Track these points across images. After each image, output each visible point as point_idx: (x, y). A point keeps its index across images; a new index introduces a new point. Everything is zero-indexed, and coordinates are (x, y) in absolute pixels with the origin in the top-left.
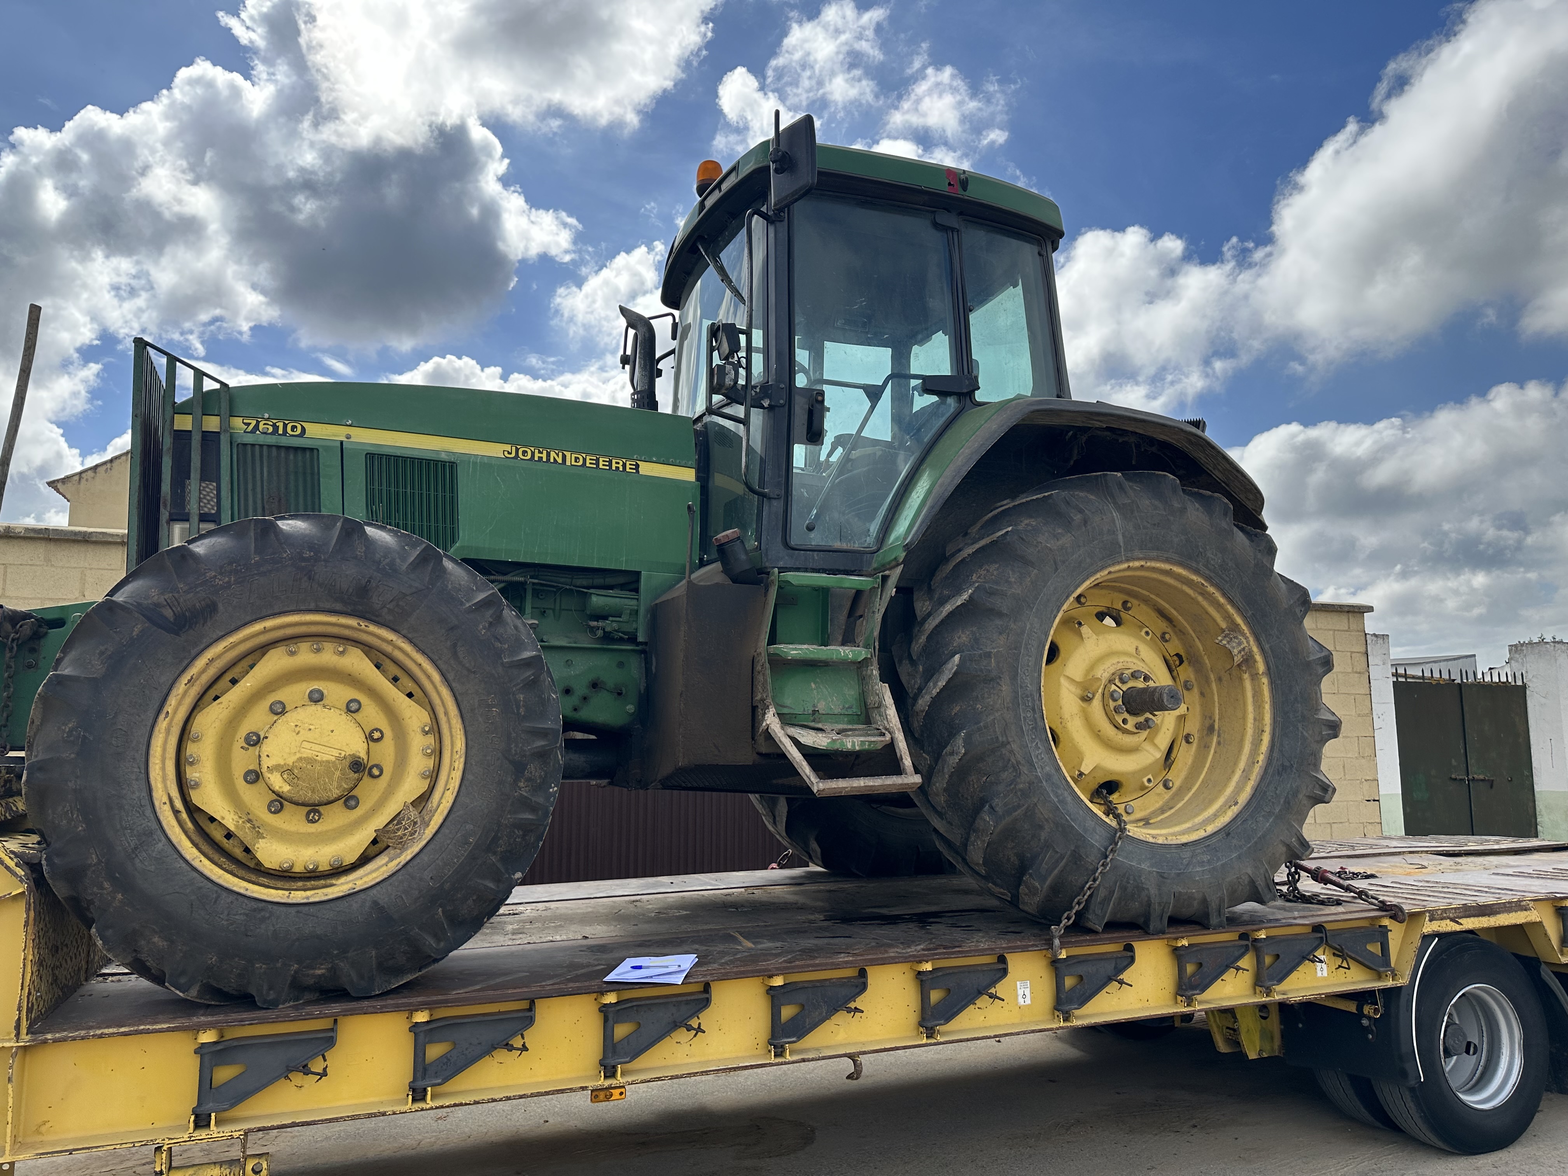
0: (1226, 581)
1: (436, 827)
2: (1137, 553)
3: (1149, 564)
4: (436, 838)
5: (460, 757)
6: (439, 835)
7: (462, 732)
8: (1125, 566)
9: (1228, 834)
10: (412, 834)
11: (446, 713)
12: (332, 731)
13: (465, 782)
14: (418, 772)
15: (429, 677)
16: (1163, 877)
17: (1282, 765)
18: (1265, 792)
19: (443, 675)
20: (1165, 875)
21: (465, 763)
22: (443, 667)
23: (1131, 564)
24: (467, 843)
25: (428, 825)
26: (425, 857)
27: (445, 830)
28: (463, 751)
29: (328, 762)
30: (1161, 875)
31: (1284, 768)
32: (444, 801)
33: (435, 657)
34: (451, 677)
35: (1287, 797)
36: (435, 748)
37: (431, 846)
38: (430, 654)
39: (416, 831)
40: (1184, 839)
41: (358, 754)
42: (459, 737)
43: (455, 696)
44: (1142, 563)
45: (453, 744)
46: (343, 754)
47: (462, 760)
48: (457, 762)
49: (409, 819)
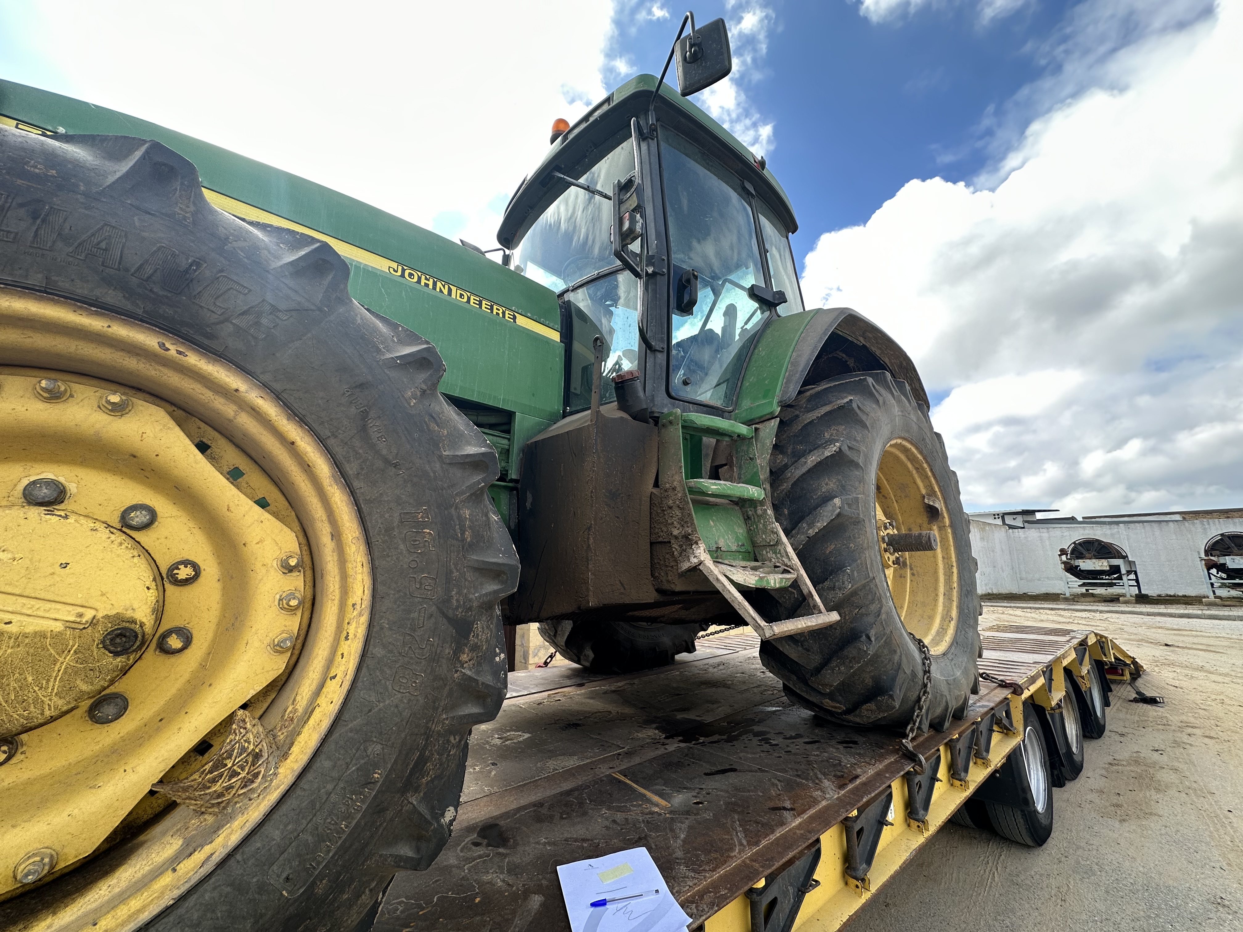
1: (304, 759)
2: (902, 433)
4: (303, 784)
5: (360, 614)
6: (310, 776)
7: (367, 569)
10: (246, 783)
11: (337, 535)
12: (64, 566)
13: (369, 661)
14: (267, 641)
15: (307, 468)
19: (337, 464)
21: (370, 626)
22: (339, 451)
23: (898, 441)
24: (369, 783)
25: (285, 756)
26: (274, 833)
27: (324, 763)
28: (367, 603)
29: (42, 635)
32: (322, 701)
33: (325, 432)
34: (351, 469)
36: (304, 598)
37: (292, 803)
38: (315, 426)
39: (256, 775)
40: (940, 650)
41: (129, 614)
42: (359, 577)
43: (357, 503)
45: (345, 591)
46: (89, 615)
47: (364, 619)
48: (354, 625)
49: (243, 750)
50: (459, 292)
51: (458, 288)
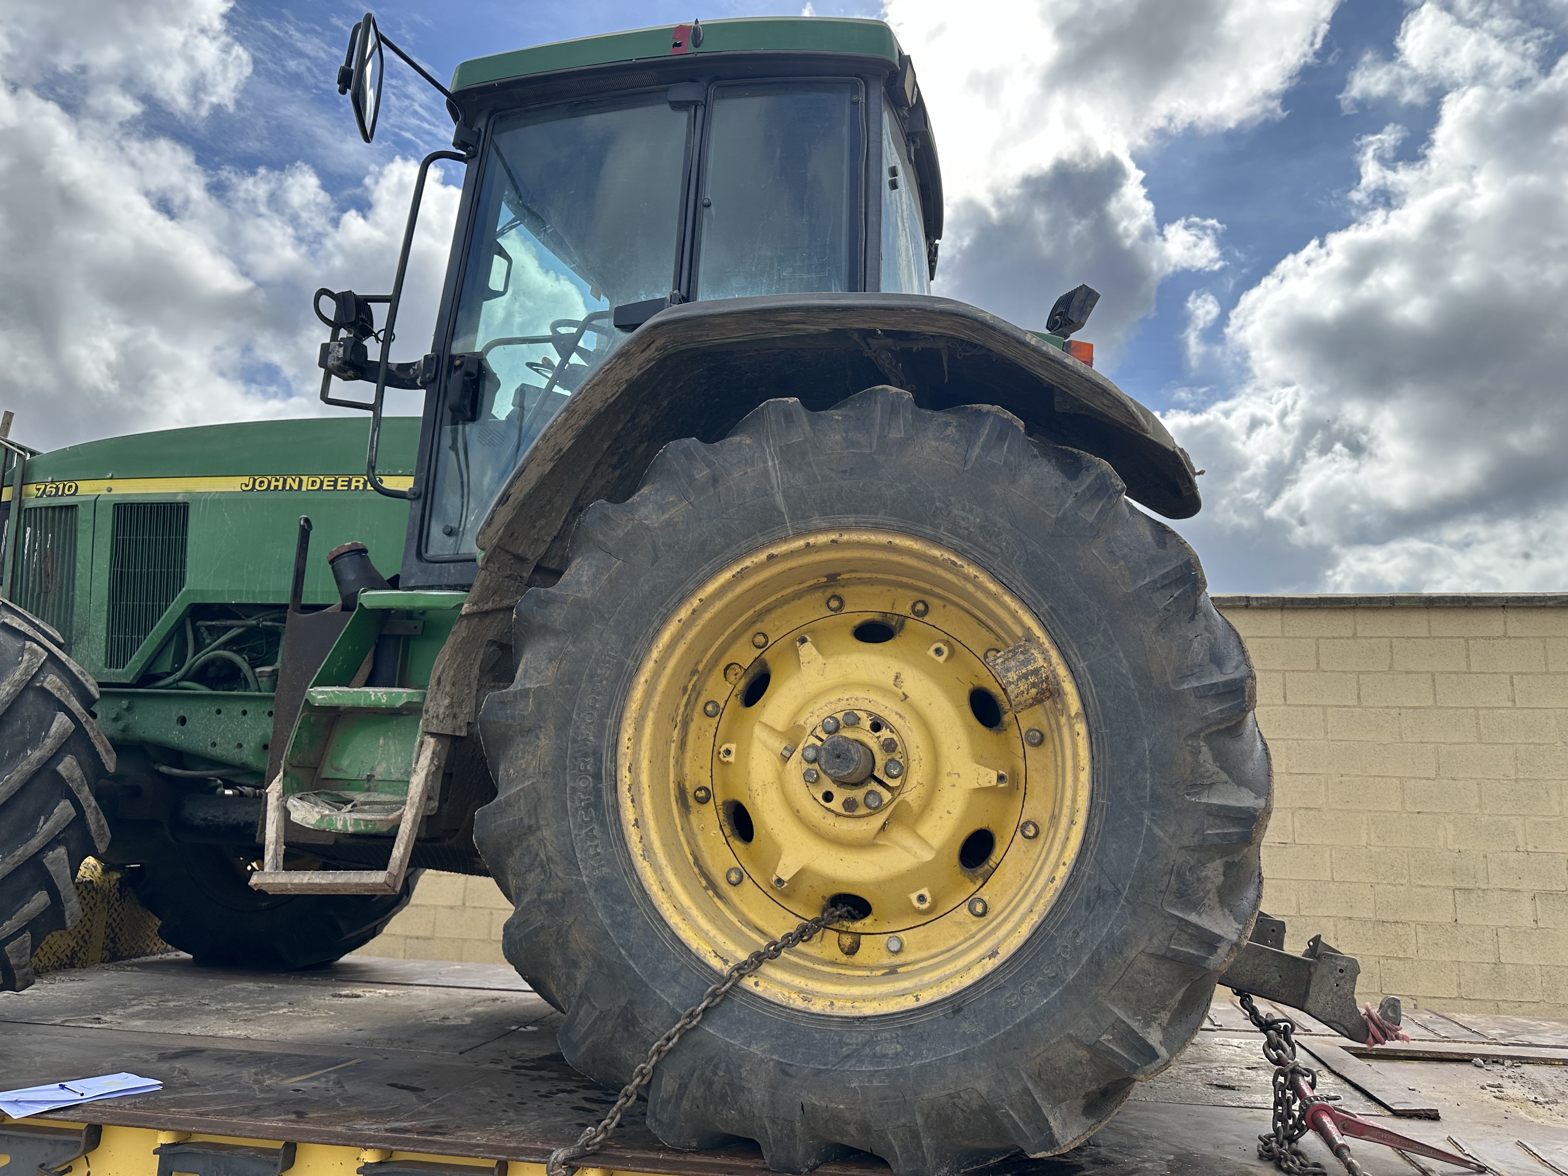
0: (992, 553)
2: (817, 521)
3: (846, 537)
8: (800, 543)
9: (957, 1011)
16: (785, 1073)
17: (1099, 889)
18: (1053, 939)
20: (792, 1071)
23: (812, 540)
30: (784, 1070)
31: (1101, 895)
35: (1097, 952)
40: (869, 1009)
44: (834, 536)
50: (311, 479)
51: (310, 475)
